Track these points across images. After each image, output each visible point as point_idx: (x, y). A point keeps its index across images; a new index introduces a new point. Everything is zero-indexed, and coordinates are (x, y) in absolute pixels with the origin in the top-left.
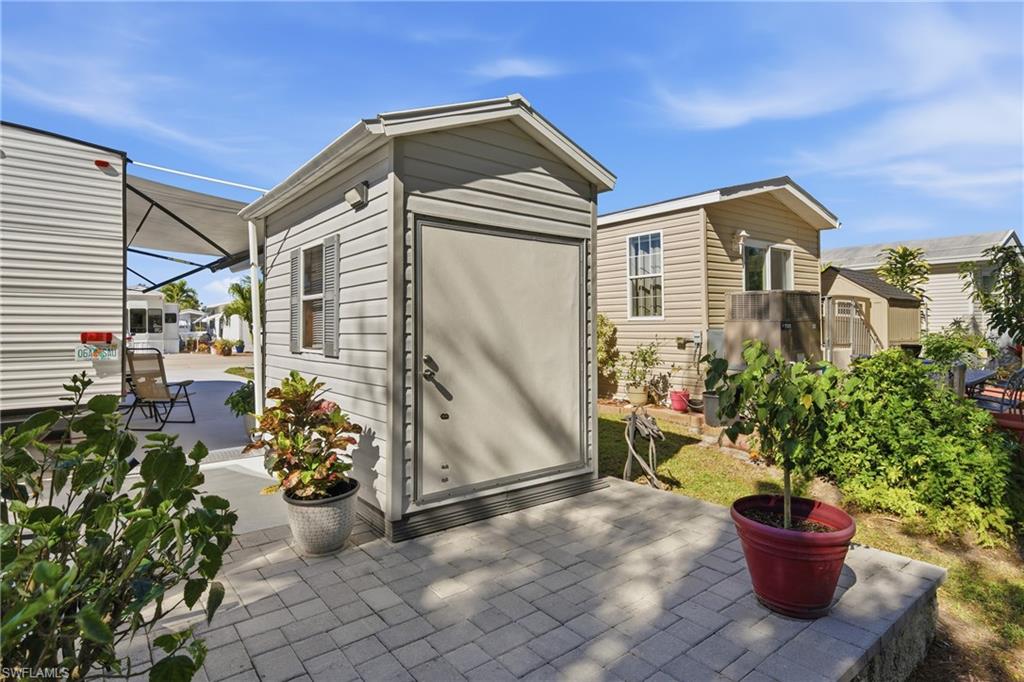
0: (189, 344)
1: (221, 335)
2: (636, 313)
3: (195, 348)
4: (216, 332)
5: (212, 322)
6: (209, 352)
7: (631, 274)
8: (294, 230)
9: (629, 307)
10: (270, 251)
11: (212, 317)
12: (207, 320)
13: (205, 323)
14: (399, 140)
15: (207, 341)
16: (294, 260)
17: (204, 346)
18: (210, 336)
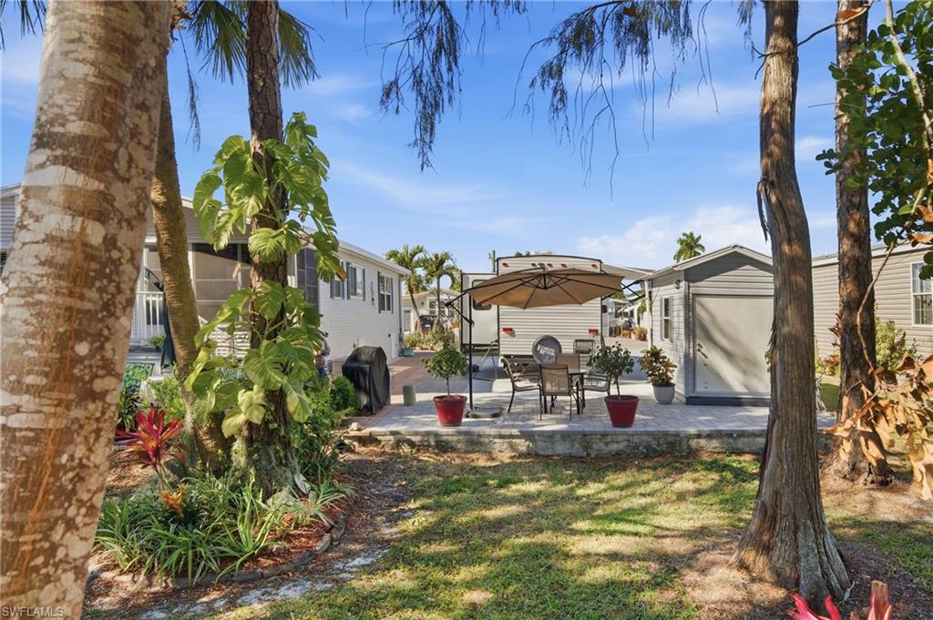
0: (616, 330)
1: (639, 323)
2: (917, 322)
3: (620, 333)
4: (635, 320)
5: (632, 312)
6: (630, 337)
7: (914, 291)
8: (664, 288)
9: (913, 316)
10: (654, 294)
11: (632, 307)
12: (628, 310)
13: (627, 313)
14: (686, 270)
15: (628, 327)
16: (661, 301)
17: (626, 332)
18: (630, 323)
